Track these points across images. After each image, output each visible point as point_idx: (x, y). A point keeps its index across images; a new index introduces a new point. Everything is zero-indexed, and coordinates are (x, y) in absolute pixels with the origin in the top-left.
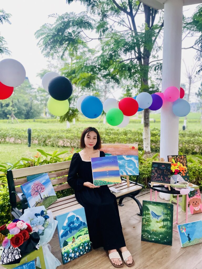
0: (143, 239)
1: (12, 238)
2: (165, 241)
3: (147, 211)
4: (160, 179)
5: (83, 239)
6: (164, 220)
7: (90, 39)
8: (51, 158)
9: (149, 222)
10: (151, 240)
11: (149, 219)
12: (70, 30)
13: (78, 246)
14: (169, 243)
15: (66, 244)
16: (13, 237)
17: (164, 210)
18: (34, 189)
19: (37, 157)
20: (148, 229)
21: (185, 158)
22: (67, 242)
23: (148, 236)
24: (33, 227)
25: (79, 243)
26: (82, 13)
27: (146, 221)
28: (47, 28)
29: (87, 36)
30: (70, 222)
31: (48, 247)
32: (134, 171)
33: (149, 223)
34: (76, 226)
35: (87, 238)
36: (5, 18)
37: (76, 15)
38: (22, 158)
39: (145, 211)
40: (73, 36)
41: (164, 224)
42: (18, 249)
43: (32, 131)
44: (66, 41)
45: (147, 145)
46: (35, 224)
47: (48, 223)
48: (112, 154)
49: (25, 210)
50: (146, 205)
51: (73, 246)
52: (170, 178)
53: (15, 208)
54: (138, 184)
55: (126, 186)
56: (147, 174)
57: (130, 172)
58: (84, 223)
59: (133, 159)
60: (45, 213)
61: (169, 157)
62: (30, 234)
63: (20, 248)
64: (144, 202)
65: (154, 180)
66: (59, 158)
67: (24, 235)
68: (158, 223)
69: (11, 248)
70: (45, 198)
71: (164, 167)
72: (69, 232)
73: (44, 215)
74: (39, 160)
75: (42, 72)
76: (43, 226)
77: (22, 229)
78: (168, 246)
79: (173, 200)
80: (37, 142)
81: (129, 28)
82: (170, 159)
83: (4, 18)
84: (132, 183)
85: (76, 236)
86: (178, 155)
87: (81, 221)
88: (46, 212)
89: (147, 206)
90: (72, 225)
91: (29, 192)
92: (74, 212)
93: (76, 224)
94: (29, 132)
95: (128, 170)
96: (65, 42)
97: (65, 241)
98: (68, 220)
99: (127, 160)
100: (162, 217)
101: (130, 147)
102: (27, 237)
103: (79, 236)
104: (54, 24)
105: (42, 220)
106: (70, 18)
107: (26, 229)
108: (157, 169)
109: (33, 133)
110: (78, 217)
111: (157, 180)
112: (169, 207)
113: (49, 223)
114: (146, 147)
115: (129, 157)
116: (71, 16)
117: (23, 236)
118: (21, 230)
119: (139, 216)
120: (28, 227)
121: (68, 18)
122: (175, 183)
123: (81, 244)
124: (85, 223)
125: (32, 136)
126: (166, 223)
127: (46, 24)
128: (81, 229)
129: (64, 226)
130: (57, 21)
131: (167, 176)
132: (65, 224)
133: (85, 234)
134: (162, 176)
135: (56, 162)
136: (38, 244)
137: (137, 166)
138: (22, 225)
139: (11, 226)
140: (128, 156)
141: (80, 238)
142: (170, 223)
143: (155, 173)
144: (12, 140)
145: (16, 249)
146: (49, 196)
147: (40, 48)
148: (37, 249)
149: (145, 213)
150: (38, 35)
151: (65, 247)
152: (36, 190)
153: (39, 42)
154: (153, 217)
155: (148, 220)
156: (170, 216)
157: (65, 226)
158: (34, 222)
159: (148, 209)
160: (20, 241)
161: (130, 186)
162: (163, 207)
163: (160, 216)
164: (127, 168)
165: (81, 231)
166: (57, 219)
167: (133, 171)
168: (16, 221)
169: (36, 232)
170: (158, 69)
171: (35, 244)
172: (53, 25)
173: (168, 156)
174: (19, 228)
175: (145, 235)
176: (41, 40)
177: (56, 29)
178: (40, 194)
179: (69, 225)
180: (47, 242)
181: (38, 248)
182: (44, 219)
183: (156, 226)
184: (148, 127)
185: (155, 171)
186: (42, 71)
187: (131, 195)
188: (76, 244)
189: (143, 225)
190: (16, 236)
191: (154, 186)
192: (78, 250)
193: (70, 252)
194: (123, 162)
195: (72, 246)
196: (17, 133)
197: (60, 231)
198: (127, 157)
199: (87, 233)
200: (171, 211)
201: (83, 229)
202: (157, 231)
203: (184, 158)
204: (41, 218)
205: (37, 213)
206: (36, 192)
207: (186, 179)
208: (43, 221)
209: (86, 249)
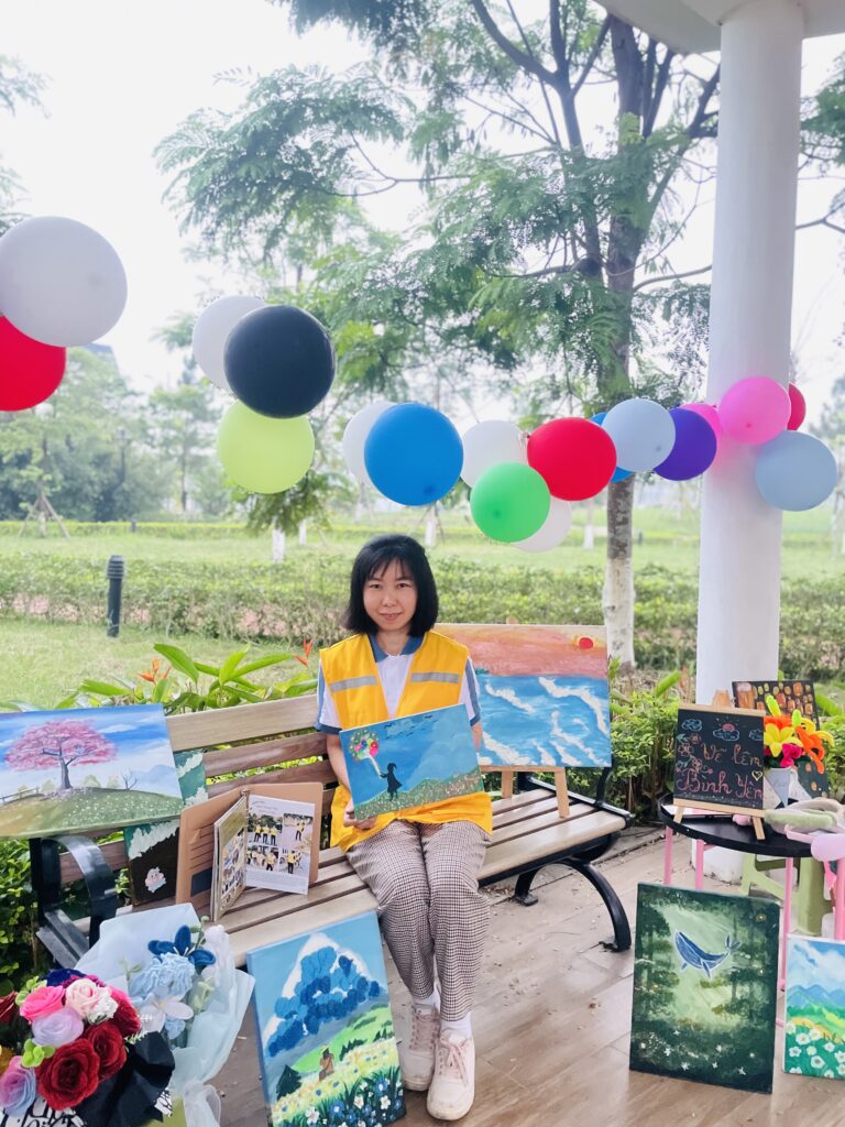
0: (639, 1064)
1: (46, 1063)
2: (742, 1071)
3: (658, 931)
4: (714, 784)
5: (368, 1059)
6: (735, 978)
7: (387, 178)
8: (216, 685)
9: (669, 986)
10: (675, 1068)
11: (665, 968)
12: (303, 141)
13: (347, 1092)
14: (761, 1082)
15: (290, 1082)
16: (51, 1059)
17: (735, 928)
19: (151, 680)
20: (662, 1016)
21: (810, 696)
22: (294, 1073)
23: (664, 1048)
24: (143, 1005)
25: (350, 1081)
26: (357, 70)
27: (654, 978)
28: (208, 131)
29: (375, 169)
30: (310, 982)
31: (209, 1099)
32: (589, 750)
33: (665, 988)
34: (337, 999)
35: (386, 1057)
36: (27, 89)
37: (332, 75)
38: (86, 681)
39: (651, 935)
40: (317, 165)
41: (738, 996)
42: (72, 1117)
43: (126, 569)
44: (285, 186)
45: (621, 638)
46: (150, 994)
47: (212, 989)
48: (492, 669)
49: (104, 925)
50: (655, 903)
51: (323, 1096)
52: (760, 785)
53: (53, 911)
54: (605, 805)
55: (555, 816)
56: (634, 763)
57: (573, 751)
58: (375, 985)
59: (583, 692)
60: (194, 938)
61: (739, 688)
62: (128, 1045)
63: (80, 1111)
64: (646, 891)
65: (688, 791)
66: (247, 685)
67: (100, 1047)
68: (709, 991)
69: (38, 1111)
71: (734, 734)
72: (304, 1026)
73: (193, 949)
74: (160, 693)
75: (176, 322)
76: (187, 1000)
77: (93, 1019)
78: (756, 1096)
79: (755, 881)
80: (145, 615)
81: (550, 140)
82: (743, 696)
83: (19, 90)
84: (577, 801)
85: (335, 1050)
86: (776, 679)
87: (363, 975)
88: (201, 934)
89: (658, 908)
90: (319, 993)
92: (330, 932)
93: (339, 992)
94: (116, 571)
95: (562, 742)
96: (281, 191)
97: (288, 1070)
98: (300, 972)
99: (559, 696)
100: (729, 964)
101: (573, 638)
102: (115, 1059)
103: (351, 1047)
104: (237, 113)
105: (182, 971)
106: (307, 91)
107: (110, 1019)
108: (700, 743)
109: (129, 578)
110: (349, 955)
111: (700, 793)
112: (760, 916)
113: (213, 985)
114: (614, 643)
115: (568, 684)
116: (312, 79)
117: (94, 1054)
118: (87, 1024)
119: (609, 954)
120: (118, 1009)
121: (297, 89)
122: (781, 806)
123: (360, 1084)
124: (380, 985)
125: (124, 592)
126: (746, 988)
127: (202, 110)
128: (361, 1016)
129: (286, 999)
130: (252, 97)
131: (746, 771)
132: (289, 991)
133: (378, 1036)
134: (722, 775)
135: (236, 701)
136: (167, 1089)
137: (602, 725)
138: (91, 1000)
139: (39, 1004)
140: (562, 680)
141: (356, 1055)
142: (763, 989)
143: (691, 757)
144: (40, 605)
145: (64, 1116)
147: (174, 214)
148: (159, 1116)
149: (651, 940)
150: (169, 158)
151: (285, 1100)
153: (173, 184)
154: (684, 961)
155: (662, 973)
156: (762, 959)
157: (289, 997)
158: (144, 982)
159: (662, 926)
160: (84, 1078)
161: (571, 815)
162: (732, 916)
163: (718, 957)
164: (560, 735)
165: (359, 1022)
166: (253, 967)
167: (587, 750)
168: (62, 976)
169: (156, 1033)
170: (679, 310)
171: (150, 1089)
172: (231, 116)
173: (734, 685)
174: (77, 1014)
175: (647, 1044)
176: (179, 177)
177: (244, 134)
179: (305, 995)
180: (205, 1075)
181: (165, 1111)
182: (192, 968)
183: (700, 1002)
184: (628, 559)
185: (690, 750)
186: (175, 318)
187: (575, 856)
188: (336, 1084)
189: (639, 999)
190: (65, 1051)
191: (686, 820)
192: (345, 1112)
193: (309, 1122)
194: (542, 706)
195: (319, 1093)
196: (63, 575)
197: (266, 1023)
198: (557, 683)
199: (388, 1032)
200: (767, 935)
201: (369, 1015)
202: (705, 1028)
203: (805, 693)
204: (177, 965)
205: (161, 940)
207: (814, 786)
208: (186, 979)
209: (382, 1107)
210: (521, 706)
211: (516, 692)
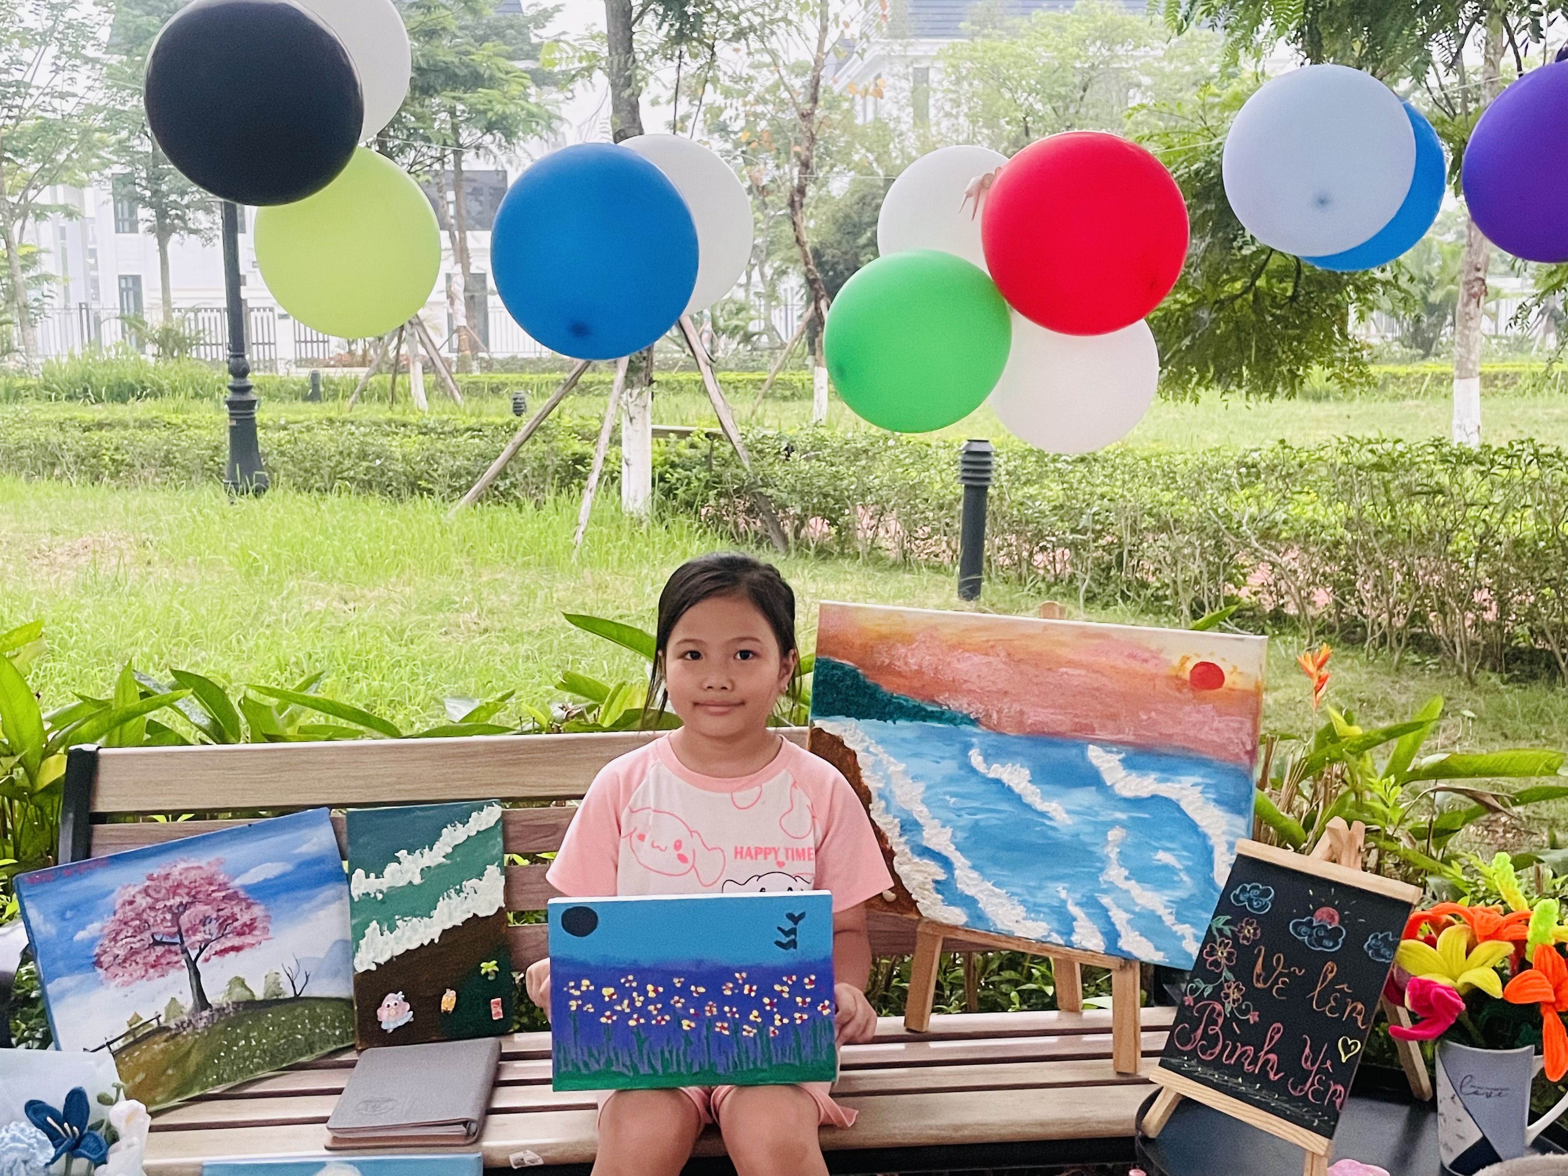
4: (1250, 1049)
18: (139, 916)
52: (1345, 1073)
70: (237, 1004)
71: (1334, 934)
91: (81, 935)
94: (977, 470)
108: (1255, 944)
131: (1325, 1033)
134: (1276, 1031)
143: (1226, 974)
146: (290, 994)
152: (163, 929)
178: (192, 965)
206: (156, 943)
210: (1041, 805)
211: (1032, 774)
